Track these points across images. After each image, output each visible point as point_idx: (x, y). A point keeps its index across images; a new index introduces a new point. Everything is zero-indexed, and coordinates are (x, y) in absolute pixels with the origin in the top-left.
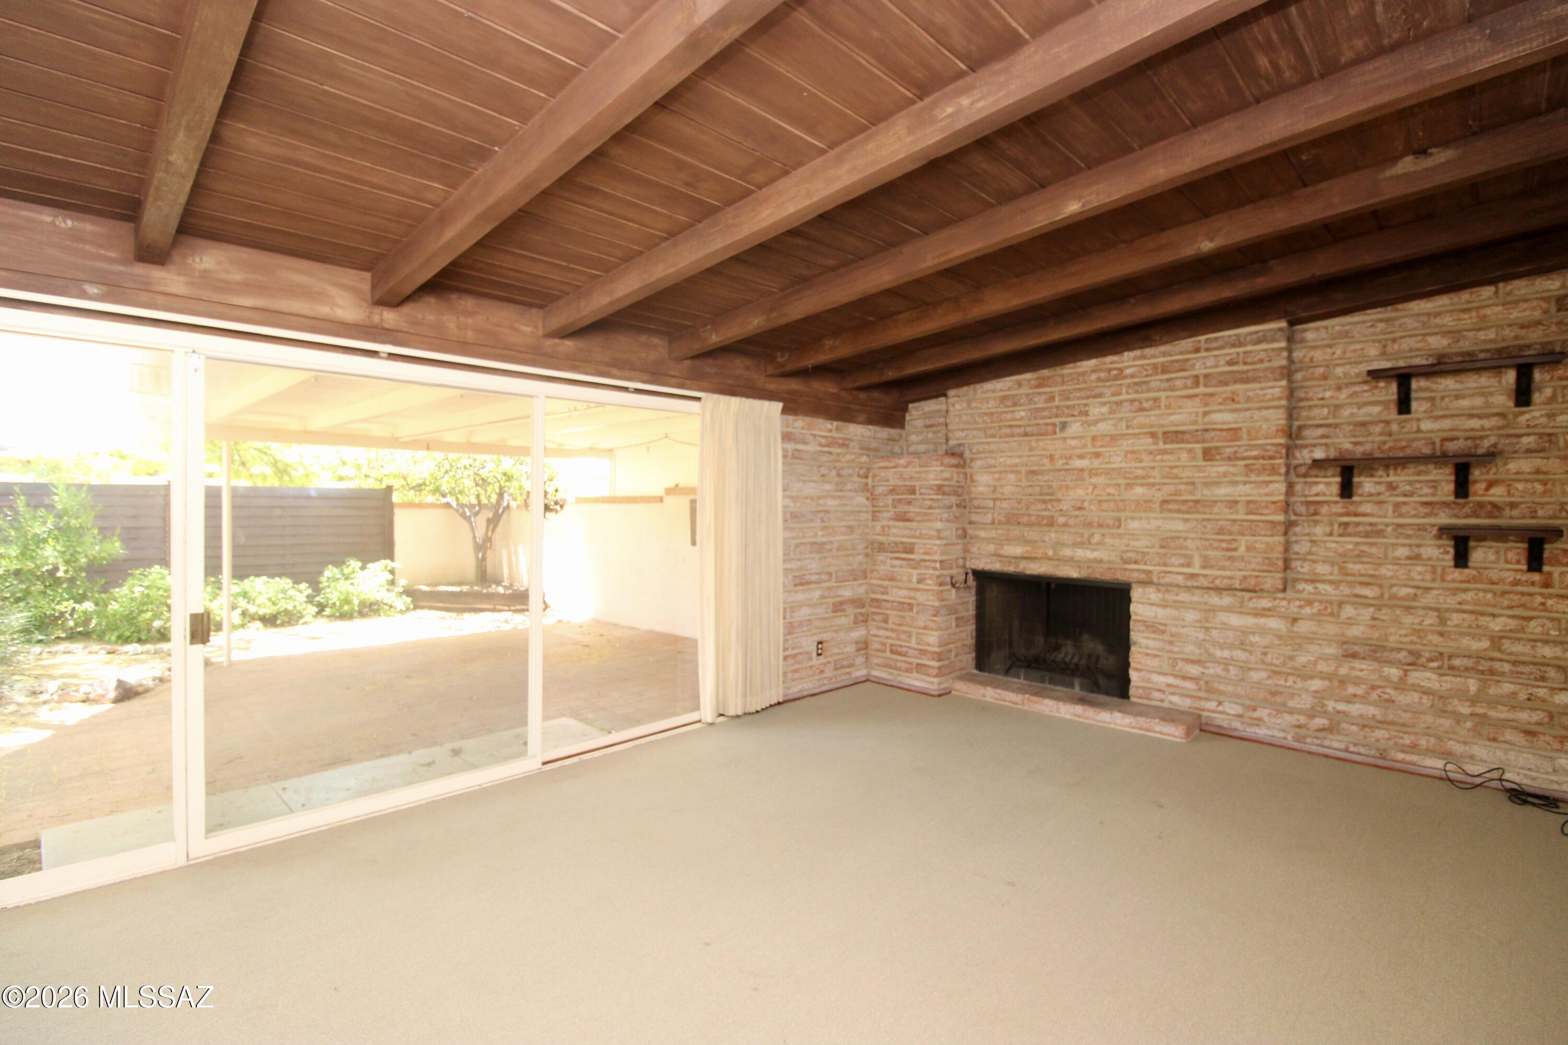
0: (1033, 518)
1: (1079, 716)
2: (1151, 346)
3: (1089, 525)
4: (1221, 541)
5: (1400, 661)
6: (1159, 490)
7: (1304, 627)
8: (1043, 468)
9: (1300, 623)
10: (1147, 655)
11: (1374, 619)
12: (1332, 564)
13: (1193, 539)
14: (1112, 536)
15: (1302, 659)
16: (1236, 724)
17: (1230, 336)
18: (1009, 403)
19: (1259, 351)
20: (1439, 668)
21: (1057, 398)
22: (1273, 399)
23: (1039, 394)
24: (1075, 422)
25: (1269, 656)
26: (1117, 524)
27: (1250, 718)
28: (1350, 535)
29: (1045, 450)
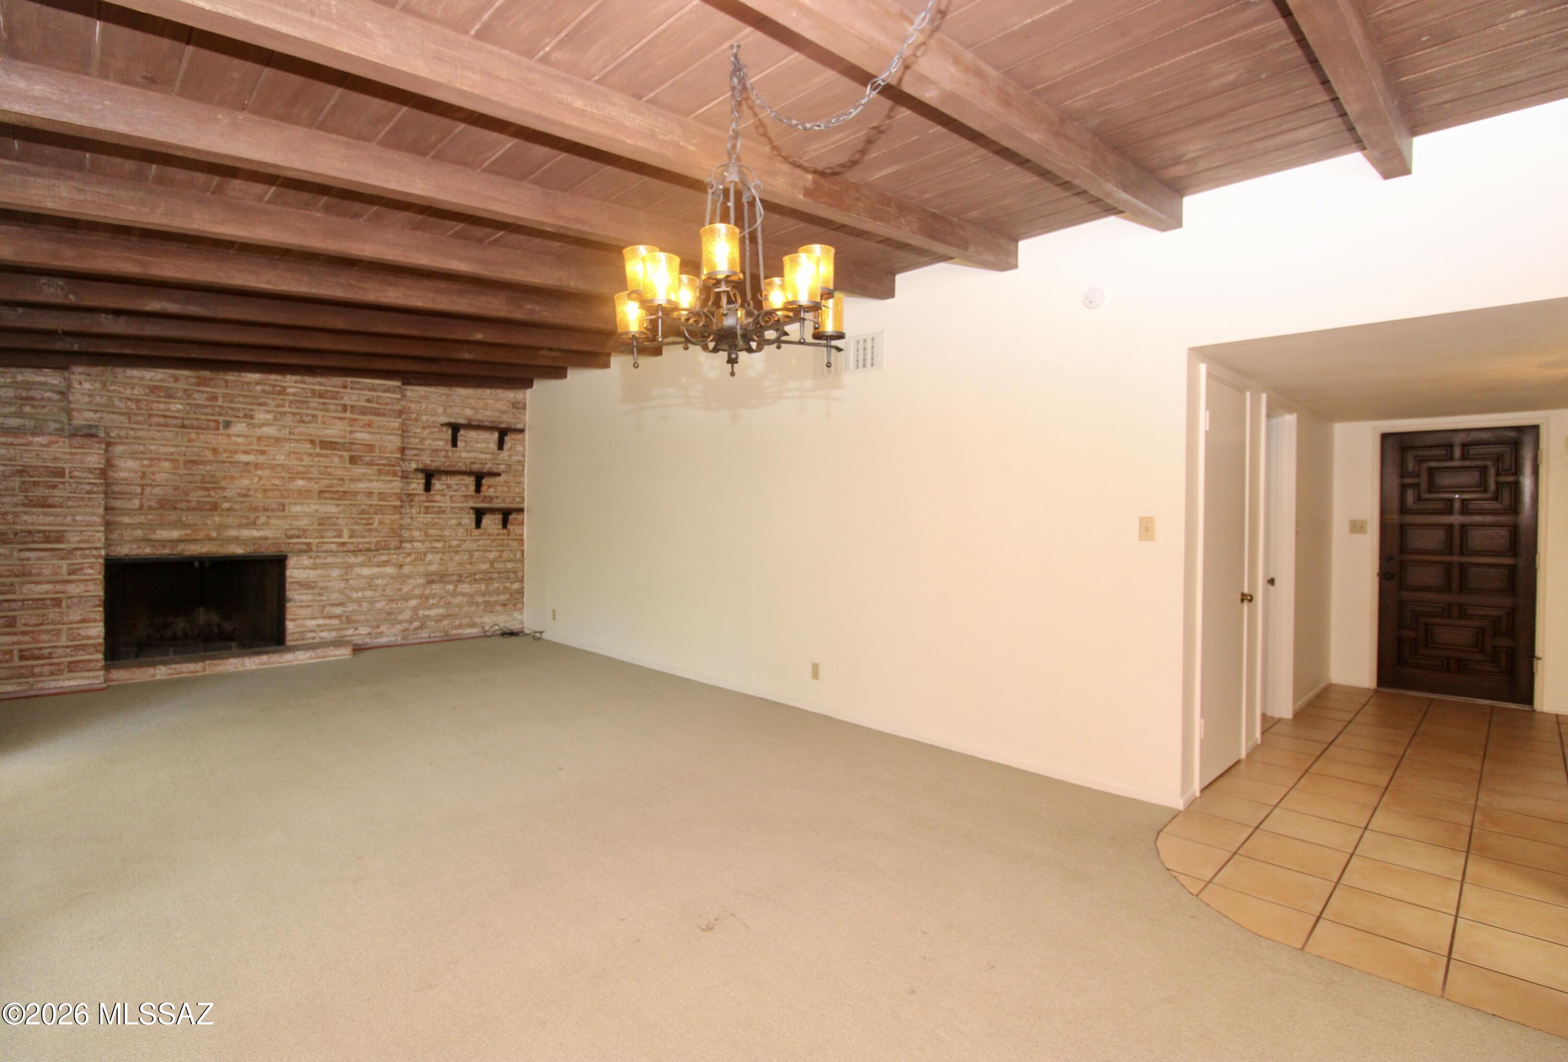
0: (193, 504)
1: (264, 664)
2: (310, 376)
3: (255, 509)
4: (362, 519)
5: (454, 581)
6: (317, 483)
7: (407, 570)
8: (204, 459)
9: (405, 567)
10: (301, 607)
11: (441, 559)
12: (421, 530)
13: (343, 518)
14: (278, 518)
15: (406, 589)
16: (368, 640)
17: (368, 383)
18: (162, 394)
19: (386, 397)
20: (470, 581)
21: (220, 399)
22: (394, 429)
23: (199, 391)
24: (240, 422)
25: (387, 591)
26: (281, 508)
27: (376, 633)
28: (430, 513)
29: (206, 442)
